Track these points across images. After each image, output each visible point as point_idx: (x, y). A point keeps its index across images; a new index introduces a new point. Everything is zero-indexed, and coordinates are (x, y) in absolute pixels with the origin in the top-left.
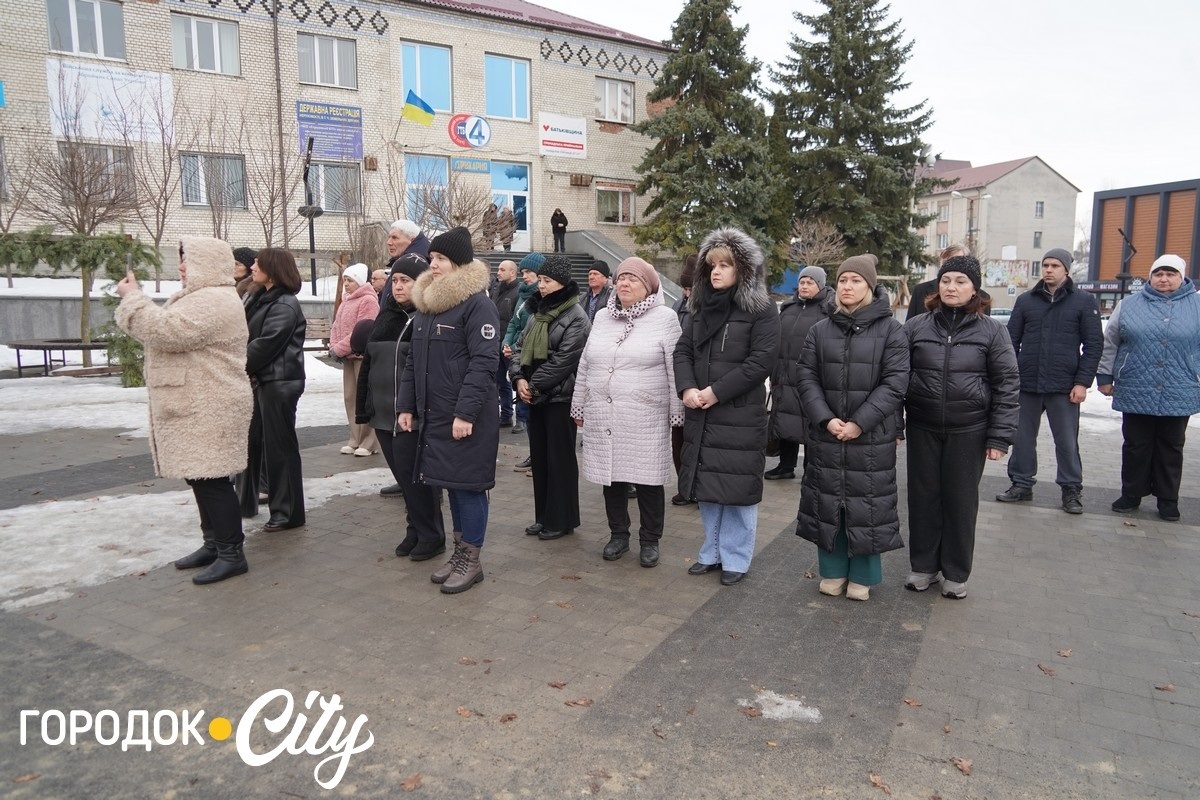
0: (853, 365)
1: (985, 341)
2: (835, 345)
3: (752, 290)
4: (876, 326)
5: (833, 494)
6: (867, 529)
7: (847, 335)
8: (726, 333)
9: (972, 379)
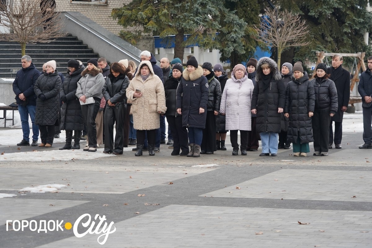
0: (300, 93)
1: (328, 86)
2: (294, 88)
3: (277, 75)
4: (305, 82)
5: (296, 128)
6: (305, 136)
7: (297, 85)
8: (271, 85)
9: (325, 96)
